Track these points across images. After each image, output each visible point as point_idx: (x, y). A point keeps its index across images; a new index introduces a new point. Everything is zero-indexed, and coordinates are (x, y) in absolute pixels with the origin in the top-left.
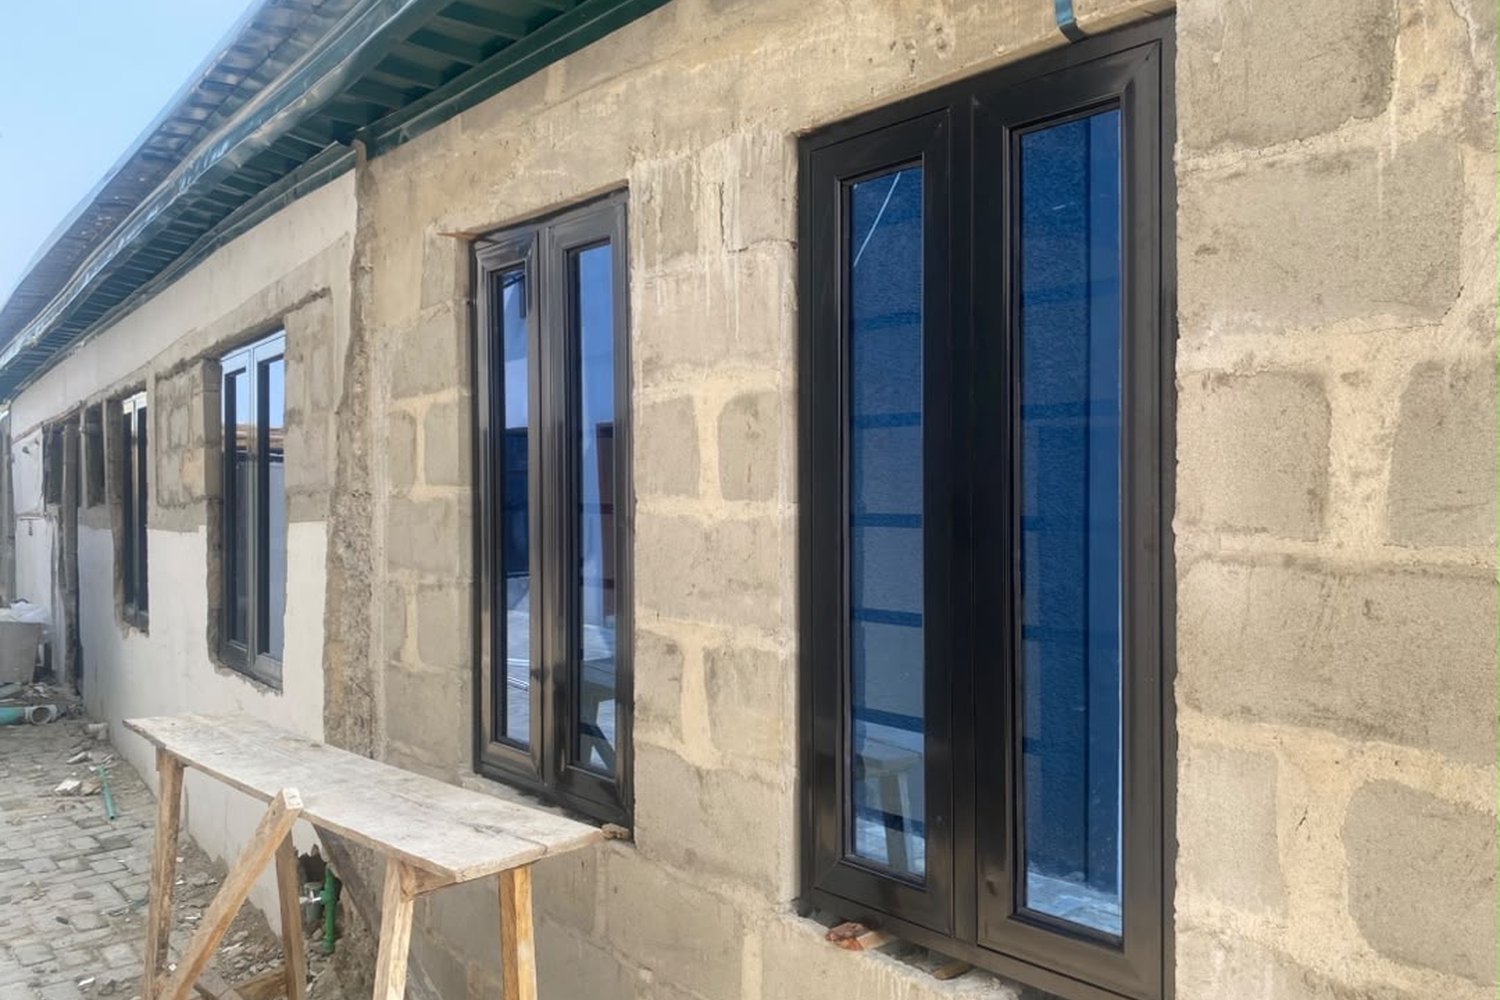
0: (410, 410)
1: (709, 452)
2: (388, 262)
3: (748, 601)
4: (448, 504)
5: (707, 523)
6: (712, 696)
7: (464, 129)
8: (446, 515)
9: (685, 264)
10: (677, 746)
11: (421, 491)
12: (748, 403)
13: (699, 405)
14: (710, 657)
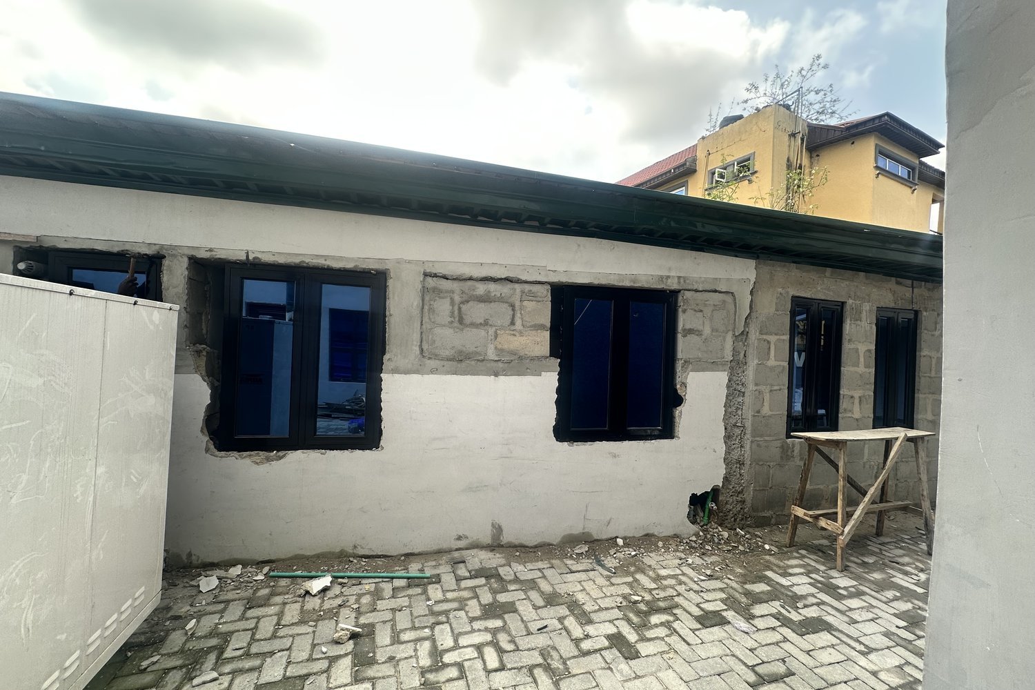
0: (769, 339)
1: (862, 359)
2: (760, 293)
3: (868, 386)
4: (784, 367)
5: (861, 373)
6: (860, 405)
7: (797, 269)
8: (783, 370)
9: (859, 322)
10: (853, 416)
11: (772, 362)
12: (869, 351)
13: (860, 351)
14: (860, 397)
